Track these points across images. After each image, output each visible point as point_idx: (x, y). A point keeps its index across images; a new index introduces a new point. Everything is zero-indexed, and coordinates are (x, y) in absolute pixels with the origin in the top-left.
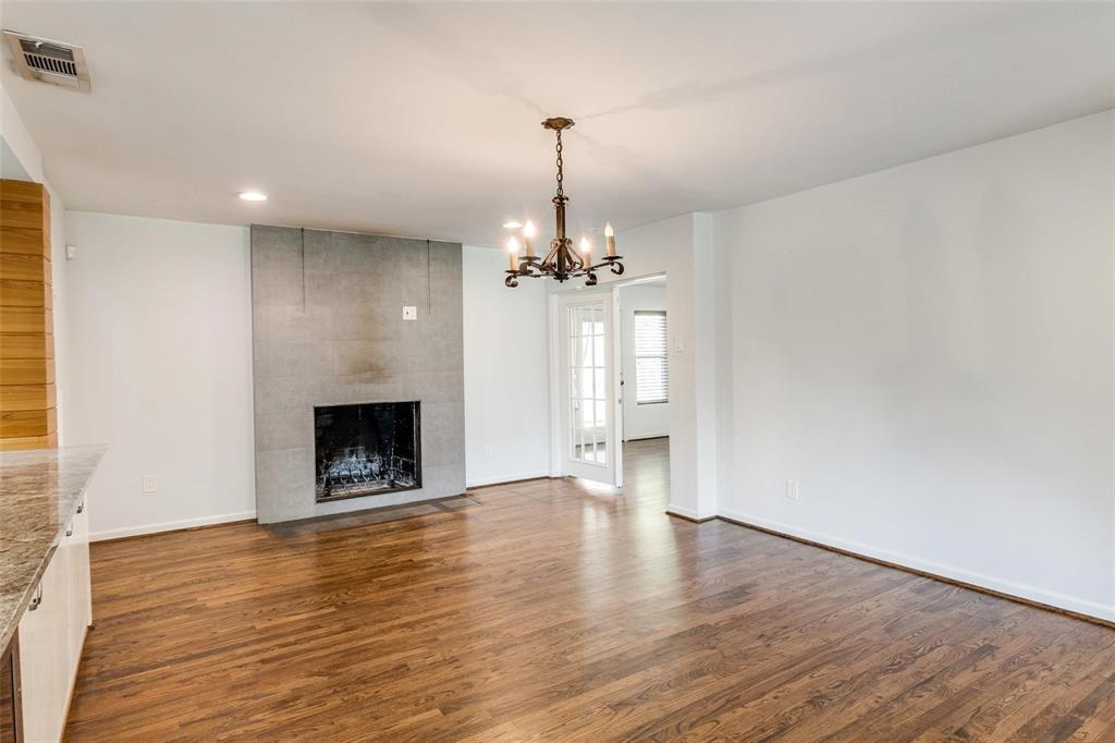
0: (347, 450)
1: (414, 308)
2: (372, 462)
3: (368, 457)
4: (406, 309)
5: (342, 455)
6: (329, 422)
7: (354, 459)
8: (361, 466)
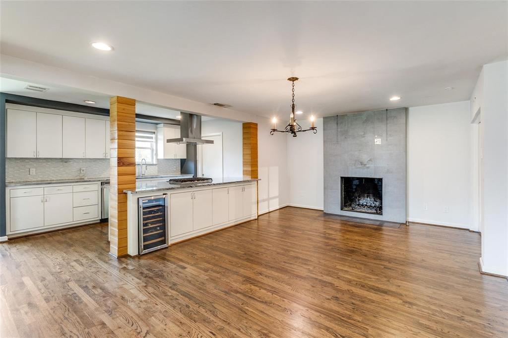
0: (366, 195)
1: (380, 139)
2: (376, 201)
3: (374, 199)
4: (376, 140)
5: (364, 197)
6: (358, 183)
7: (369, 199)
8: (372, 202)
